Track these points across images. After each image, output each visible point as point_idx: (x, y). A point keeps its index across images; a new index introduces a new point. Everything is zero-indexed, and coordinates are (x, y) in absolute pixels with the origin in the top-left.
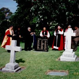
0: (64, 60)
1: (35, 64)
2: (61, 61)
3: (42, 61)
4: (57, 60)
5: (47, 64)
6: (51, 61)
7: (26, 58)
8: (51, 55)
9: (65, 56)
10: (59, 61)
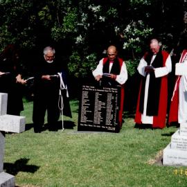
0: (177, 162)
1: (75, 176)
2: (166, 167)
3: (97, 167)
4: (151, 161)
5: (117, 176)
6: (129, 167)
7: (43, 157)
8: (132, 146)
9: (179, 147)
10: (160, 164)
